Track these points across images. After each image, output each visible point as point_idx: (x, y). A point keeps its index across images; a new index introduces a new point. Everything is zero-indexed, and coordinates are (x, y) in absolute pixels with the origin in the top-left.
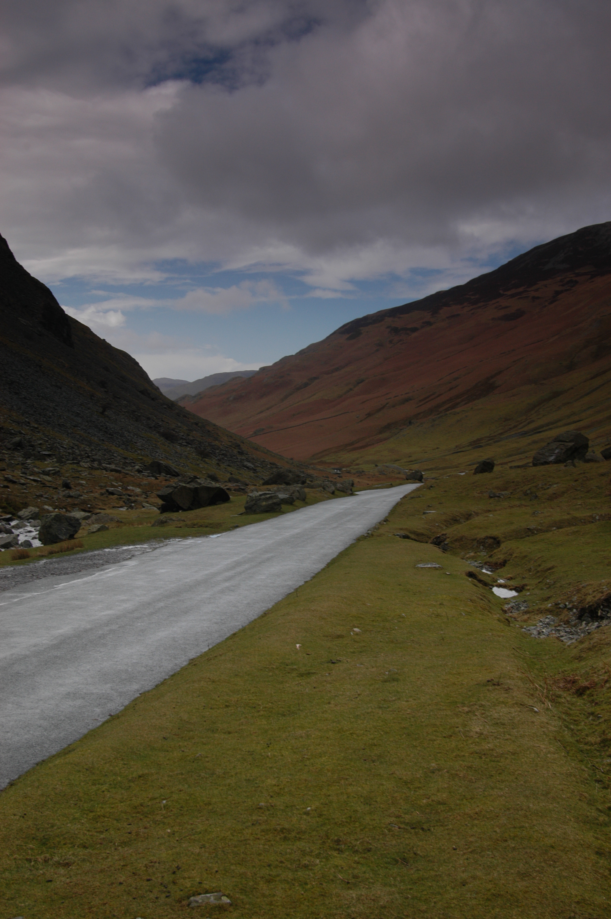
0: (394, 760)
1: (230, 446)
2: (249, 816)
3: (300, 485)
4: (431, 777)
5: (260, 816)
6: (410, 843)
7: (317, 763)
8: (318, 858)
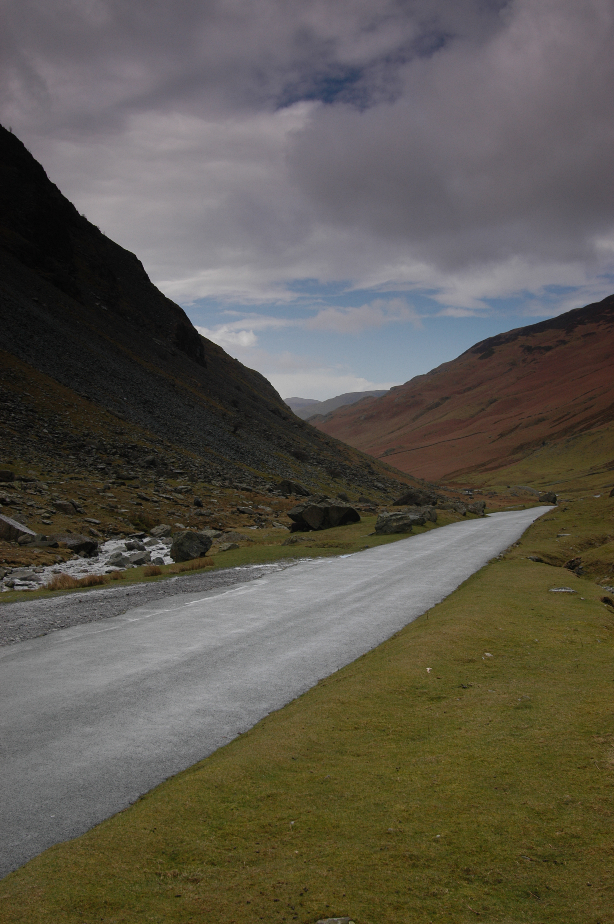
0: (527, 789)
1: (360, 466)
2: (377, 841)
3: (431, 506)
4: (564, 809)
5: (388, 841)
6: (542, 877)
7: (447, 790)
8: (447, 887)
